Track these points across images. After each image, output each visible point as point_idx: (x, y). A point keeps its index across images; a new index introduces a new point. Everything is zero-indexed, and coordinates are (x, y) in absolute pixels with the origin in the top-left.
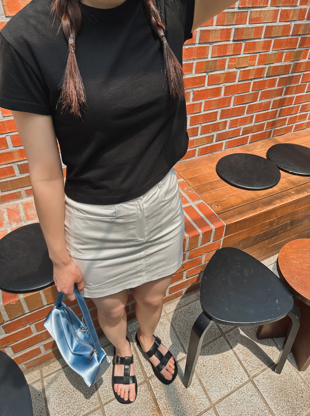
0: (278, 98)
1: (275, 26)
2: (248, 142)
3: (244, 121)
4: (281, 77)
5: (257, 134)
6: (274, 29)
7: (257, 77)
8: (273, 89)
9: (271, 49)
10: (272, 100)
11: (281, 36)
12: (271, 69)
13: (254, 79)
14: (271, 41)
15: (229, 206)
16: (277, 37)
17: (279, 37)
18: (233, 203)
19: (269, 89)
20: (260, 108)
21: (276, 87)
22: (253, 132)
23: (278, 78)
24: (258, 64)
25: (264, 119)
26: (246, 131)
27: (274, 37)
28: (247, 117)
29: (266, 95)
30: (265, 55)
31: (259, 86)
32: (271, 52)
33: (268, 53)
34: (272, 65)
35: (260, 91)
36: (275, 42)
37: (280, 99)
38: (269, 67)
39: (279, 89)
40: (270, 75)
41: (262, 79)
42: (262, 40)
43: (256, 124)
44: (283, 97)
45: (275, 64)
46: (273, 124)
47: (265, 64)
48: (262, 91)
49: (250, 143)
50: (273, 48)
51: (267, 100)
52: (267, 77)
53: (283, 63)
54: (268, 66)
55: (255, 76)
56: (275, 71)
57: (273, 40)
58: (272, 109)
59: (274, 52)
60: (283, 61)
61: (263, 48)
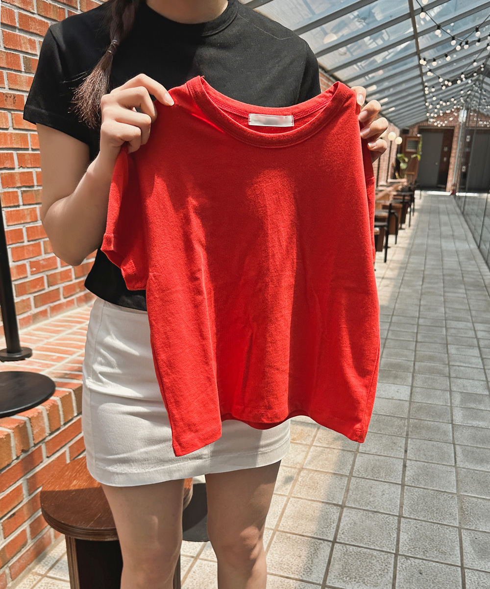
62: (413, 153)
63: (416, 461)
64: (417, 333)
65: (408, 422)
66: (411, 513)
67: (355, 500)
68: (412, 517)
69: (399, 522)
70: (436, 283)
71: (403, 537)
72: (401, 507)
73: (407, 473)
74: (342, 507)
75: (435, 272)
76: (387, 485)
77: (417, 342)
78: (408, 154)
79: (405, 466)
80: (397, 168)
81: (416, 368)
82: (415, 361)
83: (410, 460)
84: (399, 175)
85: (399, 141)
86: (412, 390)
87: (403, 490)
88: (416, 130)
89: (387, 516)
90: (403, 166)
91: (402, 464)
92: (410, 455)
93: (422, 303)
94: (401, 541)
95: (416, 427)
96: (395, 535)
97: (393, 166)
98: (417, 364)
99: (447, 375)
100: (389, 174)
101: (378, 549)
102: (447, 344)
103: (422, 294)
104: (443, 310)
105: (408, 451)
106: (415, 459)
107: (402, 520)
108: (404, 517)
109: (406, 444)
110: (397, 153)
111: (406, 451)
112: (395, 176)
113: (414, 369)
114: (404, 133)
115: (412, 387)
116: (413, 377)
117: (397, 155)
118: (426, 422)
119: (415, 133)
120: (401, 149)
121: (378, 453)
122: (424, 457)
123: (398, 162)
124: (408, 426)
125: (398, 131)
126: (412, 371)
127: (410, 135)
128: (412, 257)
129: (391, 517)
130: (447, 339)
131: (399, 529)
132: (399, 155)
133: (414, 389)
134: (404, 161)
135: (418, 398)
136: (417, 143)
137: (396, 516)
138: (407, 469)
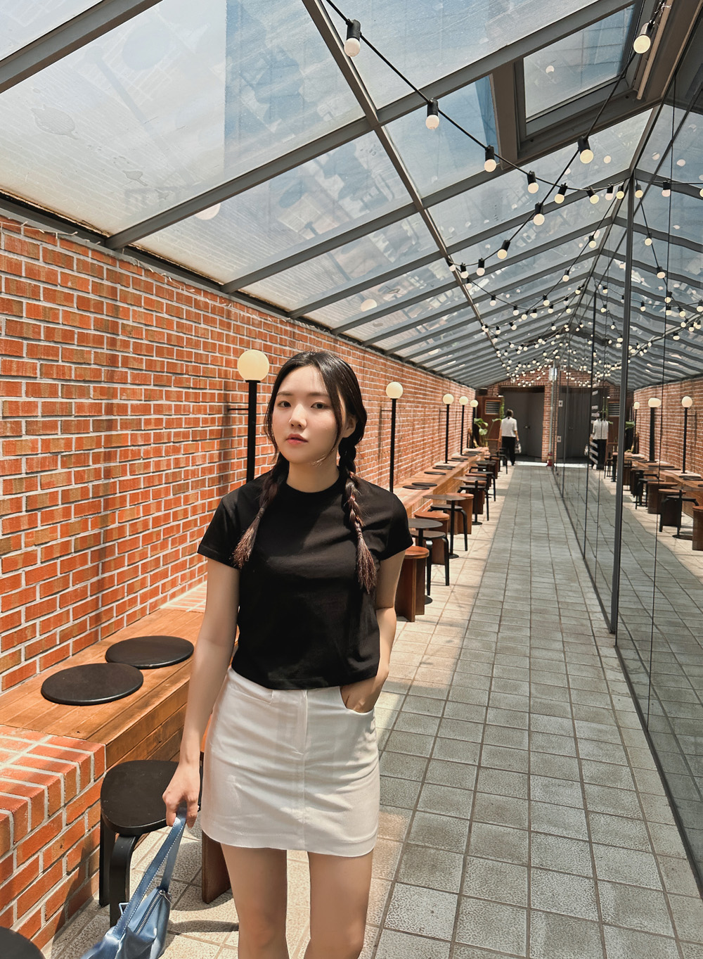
0: (95, 579)
1: (71, 489)
2: (71, 654)
3: (59, 620)
4: (93, 549)
5: (81, 638)
6: (71, 492)
7: (63, 554)
8: (86, 567)
9: (73, 516)
10: (89, 583)
11: (81, 500)
12: (79, 540)
13: (60, 557)
14: (71, 507)
15: (94, 726)
16: (76, 501)
17: (79, 501)
18: (98, 722)
19: (81, 568)
20: (76, 596)
21: (90, 565)
22: (75, 635)
23: (89, 551)
24: (62, 537)
25: (83, 612)
26: (64, 637)
27: (73, 502)
28: (61, 613)
29: (80, 577)
30: (67, 524)
31: (68, 566)
32: (73, 520)
33: (69, 521)
34: (78, 536)
35: (71, 573)
36: (75, 508)
37: (99, 581)
38: (76, 539)
39: (94, 566)
40: (80, 549)
41: (70, 556)
42: (61, 506)
43: (76, 622)
44: (101, 576)
45: (82, 535)
46: (97, 620)
47: (70, 536)
48: (74, 571)
49: (73, 655)
50: (75, 514)
51: (83, 584)
52: (75, 552)
53: (90, 532)
54: (73, 538)
55: (61, 552)
56: (84, 543)
57: (73, 505)
58: (91, 596)
59: (77, 519)
60: (90, 529)
61: (64, 517)
62: (495, 417)
70: (519, 629)
75: (520, 606)
77: (479, 767)
78: (487, 419)
80: (475, 434)
81: (473, 838)
82: (471, 820)
84: (478, 444)
85: (475, 404)
86: (458, 906)
88: (496, 389)
90: (482, 432)
93: (495, 672)
97: (469, 433)
98: (474, 827)
99: (525, 860)
100: (465, 442)
102: (529, 774)
103: (496, 653)
104: (525, 688)
110: (474, 417)
112: (473, 444)
113: (468, 844)
114: (481, 394)
116: (464, 866)
117: (473, 420)
119: (495, 392)
120: (477, 412)
123: (475, 427)
125: (473, 393)
126: (464, 848)
127: (489, 396)
128: (487, 574)
130: (529, 761)
132: (476, 420)
133: (462, 906)
134: (484, 427)
136: (498, 404)
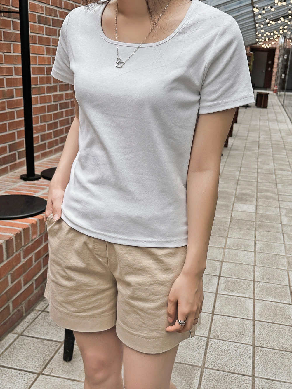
63: (262, 241)
64: (257, 177)
65: (256, 223)
66: (260, 264)
67: (229, 259)
68: (261, 265)
69: (254, 268)
70: (267, 149)
71: (257, 274)
72: (255, 262)
73: (257, 247)
74: (222, 262)
75: (266, 142)
76: (246, 252)
79: (255, 244)
81: (258, 196)
82: (257, 192)
83: (258, 241)
86: (256, 207)
87: (255, 254)
89: (247, 265)
91: (254, 242)
92: (258, 238)
93: (259, 160)
94: (256, 275)
95: (260, 225)
96: (253, 273)
98: (258, 194)
99: (277, 200)
101: (244, 279)
102: (276, 184)
103: (258, 155)
104: (272, 164)
105: (257, 237)
106: (261, 240)
107: (256, 267)
108: (257, 266)
109: (255, 233)
111: (255, 237)
113: (257, 197)
115: (257, 206)
116: (257, 201)
118: (266, 223)
121: (240, 238)
122: (266, 239)
124: (256, 225)
126: (256, 197)
129: (250, 266)
130: (276, 181)
131: (254, 271)
133: (258, 207)
135: (261, 211)
137: (253, 265)
138: (257, 245)
